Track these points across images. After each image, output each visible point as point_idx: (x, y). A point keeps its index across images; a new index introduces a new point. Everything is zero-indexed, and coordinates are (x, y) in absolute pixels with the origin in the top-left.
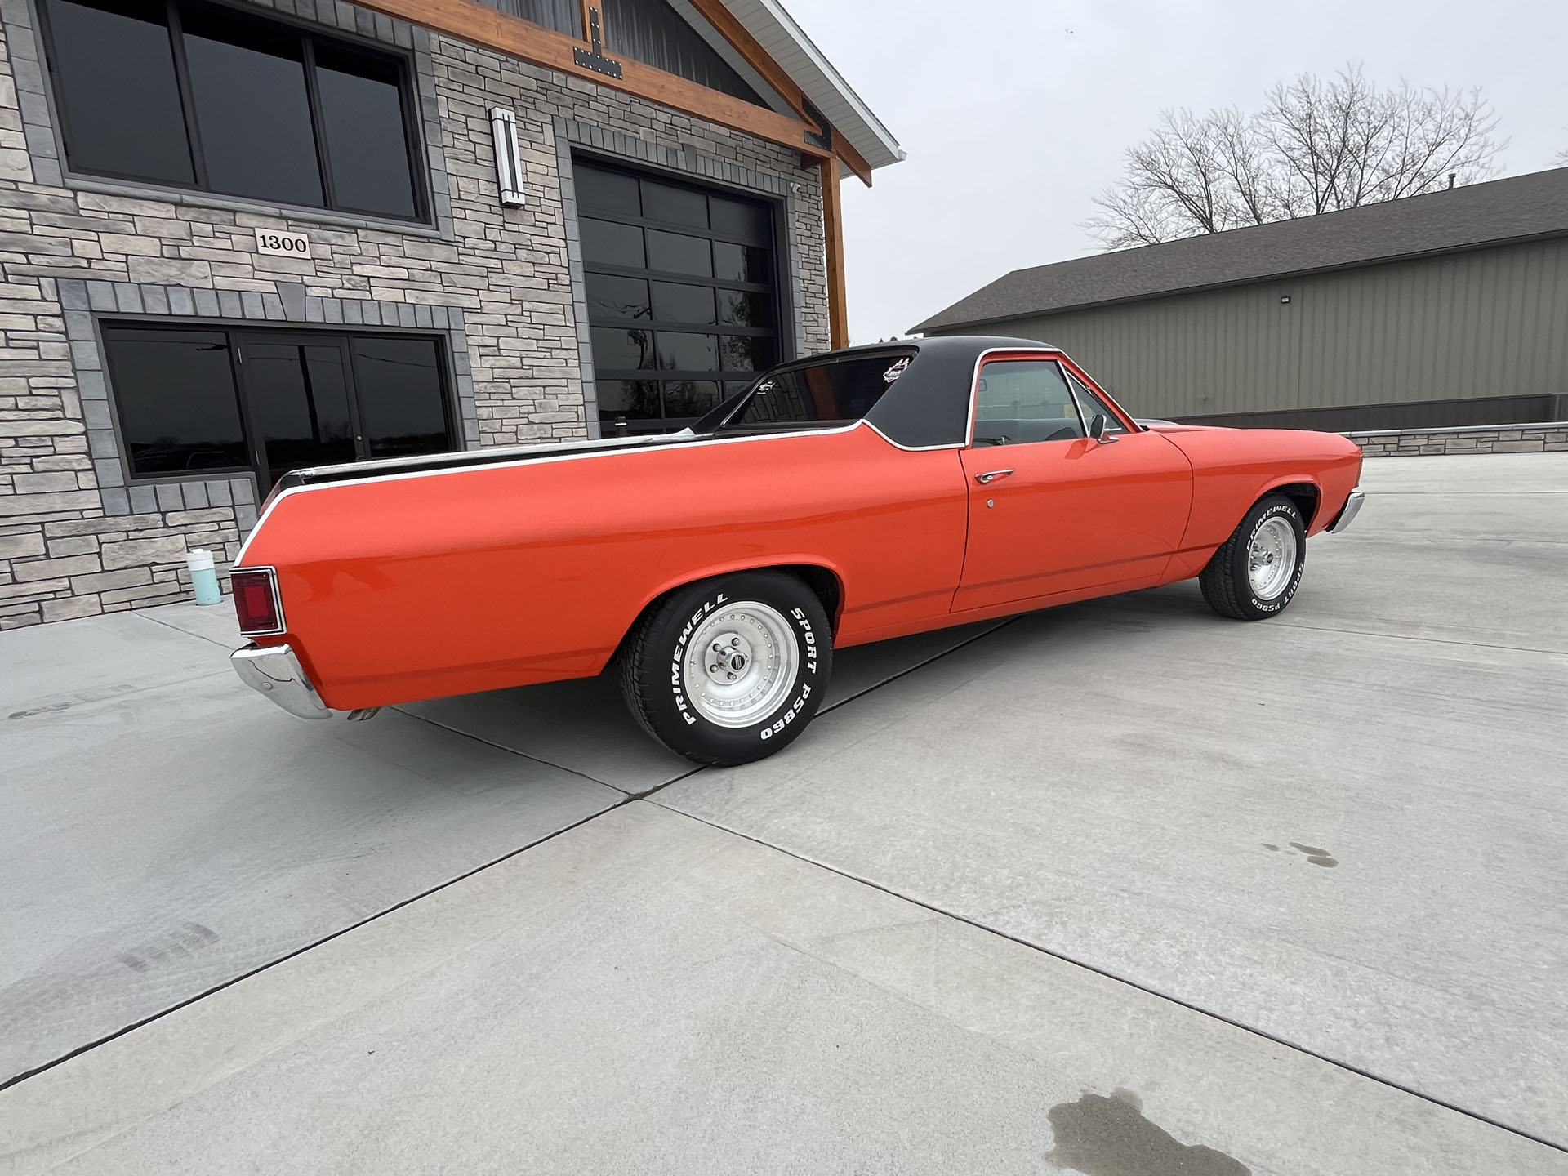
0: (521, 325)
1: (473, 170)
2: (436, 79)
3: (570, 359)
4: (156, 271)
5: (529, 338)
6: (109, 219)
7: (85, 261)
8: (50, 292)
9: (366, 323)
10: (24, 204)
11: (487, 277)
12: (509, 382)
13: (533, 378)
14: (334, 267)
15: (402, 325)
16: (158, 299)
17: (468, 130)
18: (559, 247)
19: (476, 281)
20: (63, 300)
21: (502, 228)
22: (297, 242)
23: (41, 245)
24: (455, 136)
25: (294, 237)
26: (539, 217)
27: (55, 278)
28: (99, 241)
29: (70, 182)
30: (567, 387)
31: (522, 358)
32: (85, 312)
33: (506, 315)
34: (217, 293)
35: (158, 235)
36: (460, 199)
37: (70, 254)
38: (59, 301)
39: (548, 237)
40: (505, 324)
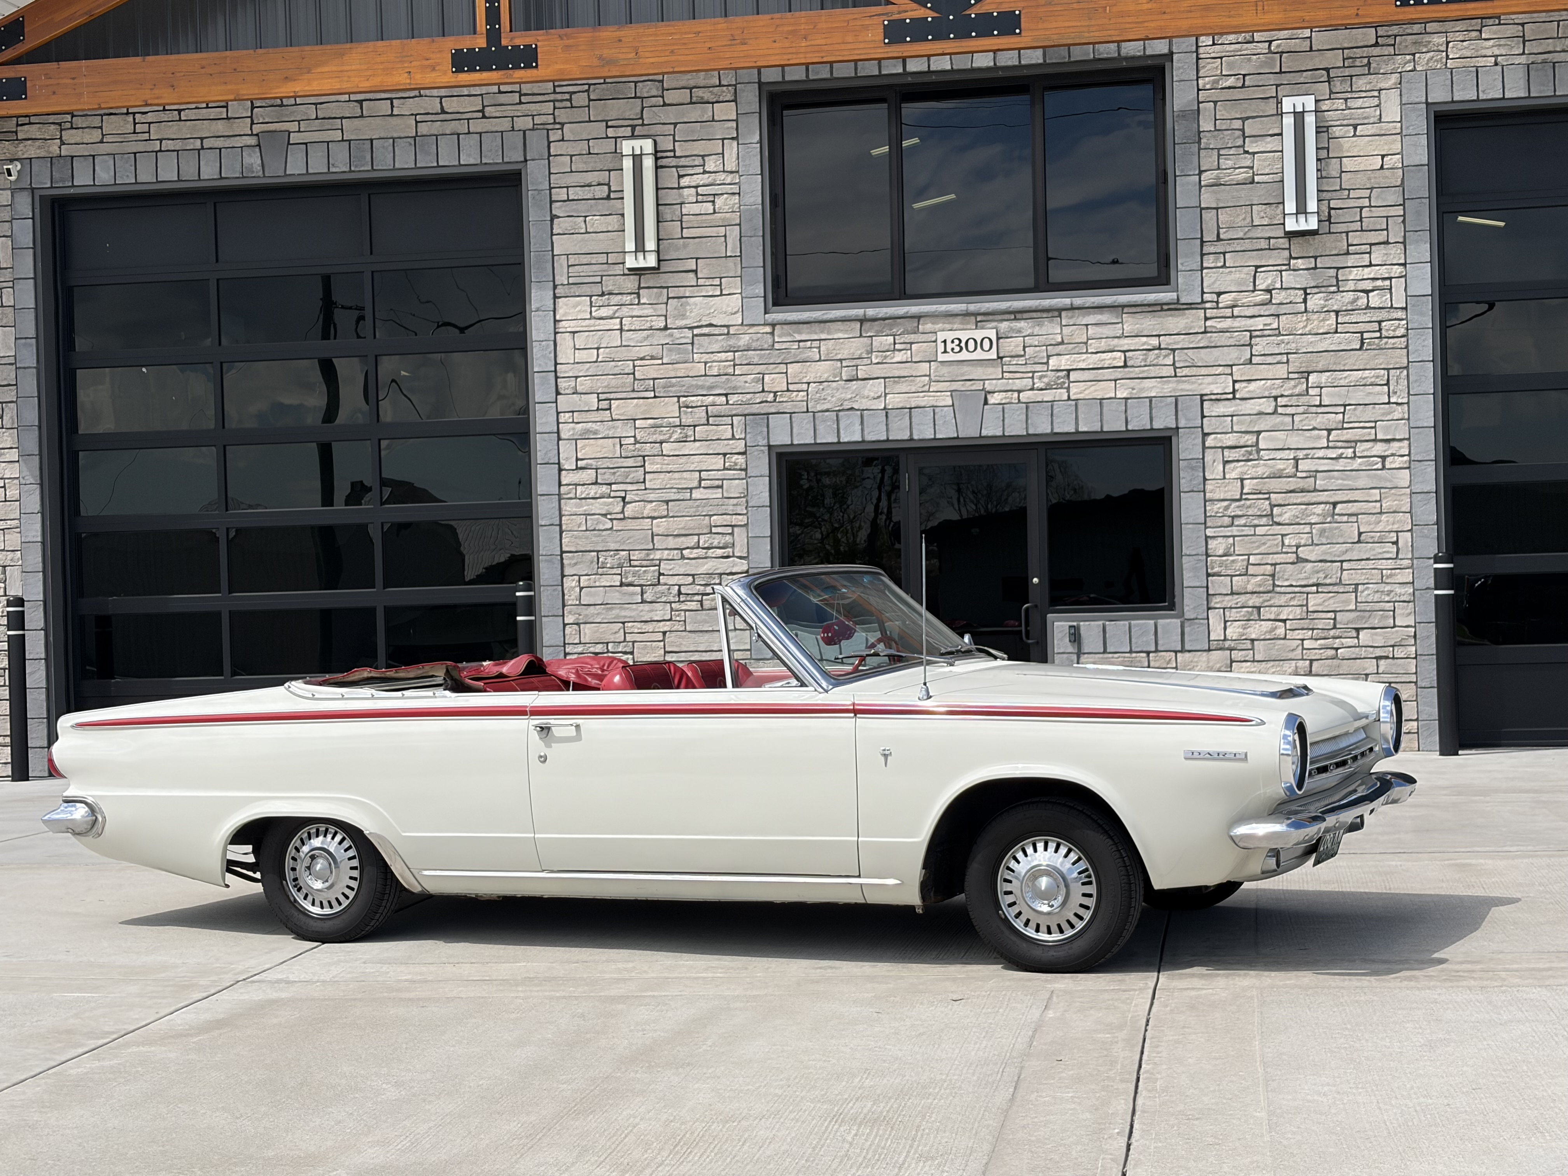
0: (1301, 409)
1: (1244, 194)
2: (1201, 81)
3: (1393, 455)
4: (832, 397)
5: (1314, 429)
6: (799, 348)
7: (772, 395)
8: (739, 431)
9: (1055, 431)
10: (730, 346)
11: (1250, 345)
12: (1268, 499)
13: (1315, 490)
14: (1026, 364)
15: (1105, 429)
16: (829, 426)
17: (1244, 138)
18: (1390, 279)
19: (1229, 354)
20: (748, 436)
21: (1284, 268)
22: (983, 340)
23: (738, 384)
24: (1222, 152)
25: (978, 335)
26: (1354, 238)
27: (745, 415)
28: (786, 373)
29: (771, 317)
30: (1380, 501)
31: (1296, 460)
32: (762, 448)
33: (1276, 398)
34: (887, 413)
35: (839, 357)
36: (1219, 239)
37: (761, 389)
38: (745, 439)
39: (1371, 265)
40: (1271, 411)
